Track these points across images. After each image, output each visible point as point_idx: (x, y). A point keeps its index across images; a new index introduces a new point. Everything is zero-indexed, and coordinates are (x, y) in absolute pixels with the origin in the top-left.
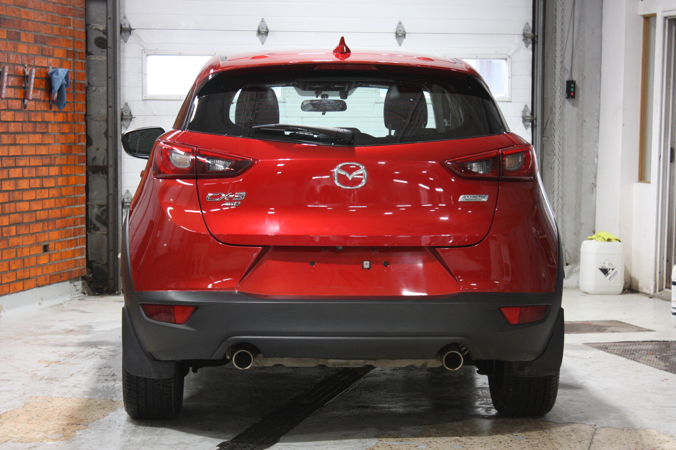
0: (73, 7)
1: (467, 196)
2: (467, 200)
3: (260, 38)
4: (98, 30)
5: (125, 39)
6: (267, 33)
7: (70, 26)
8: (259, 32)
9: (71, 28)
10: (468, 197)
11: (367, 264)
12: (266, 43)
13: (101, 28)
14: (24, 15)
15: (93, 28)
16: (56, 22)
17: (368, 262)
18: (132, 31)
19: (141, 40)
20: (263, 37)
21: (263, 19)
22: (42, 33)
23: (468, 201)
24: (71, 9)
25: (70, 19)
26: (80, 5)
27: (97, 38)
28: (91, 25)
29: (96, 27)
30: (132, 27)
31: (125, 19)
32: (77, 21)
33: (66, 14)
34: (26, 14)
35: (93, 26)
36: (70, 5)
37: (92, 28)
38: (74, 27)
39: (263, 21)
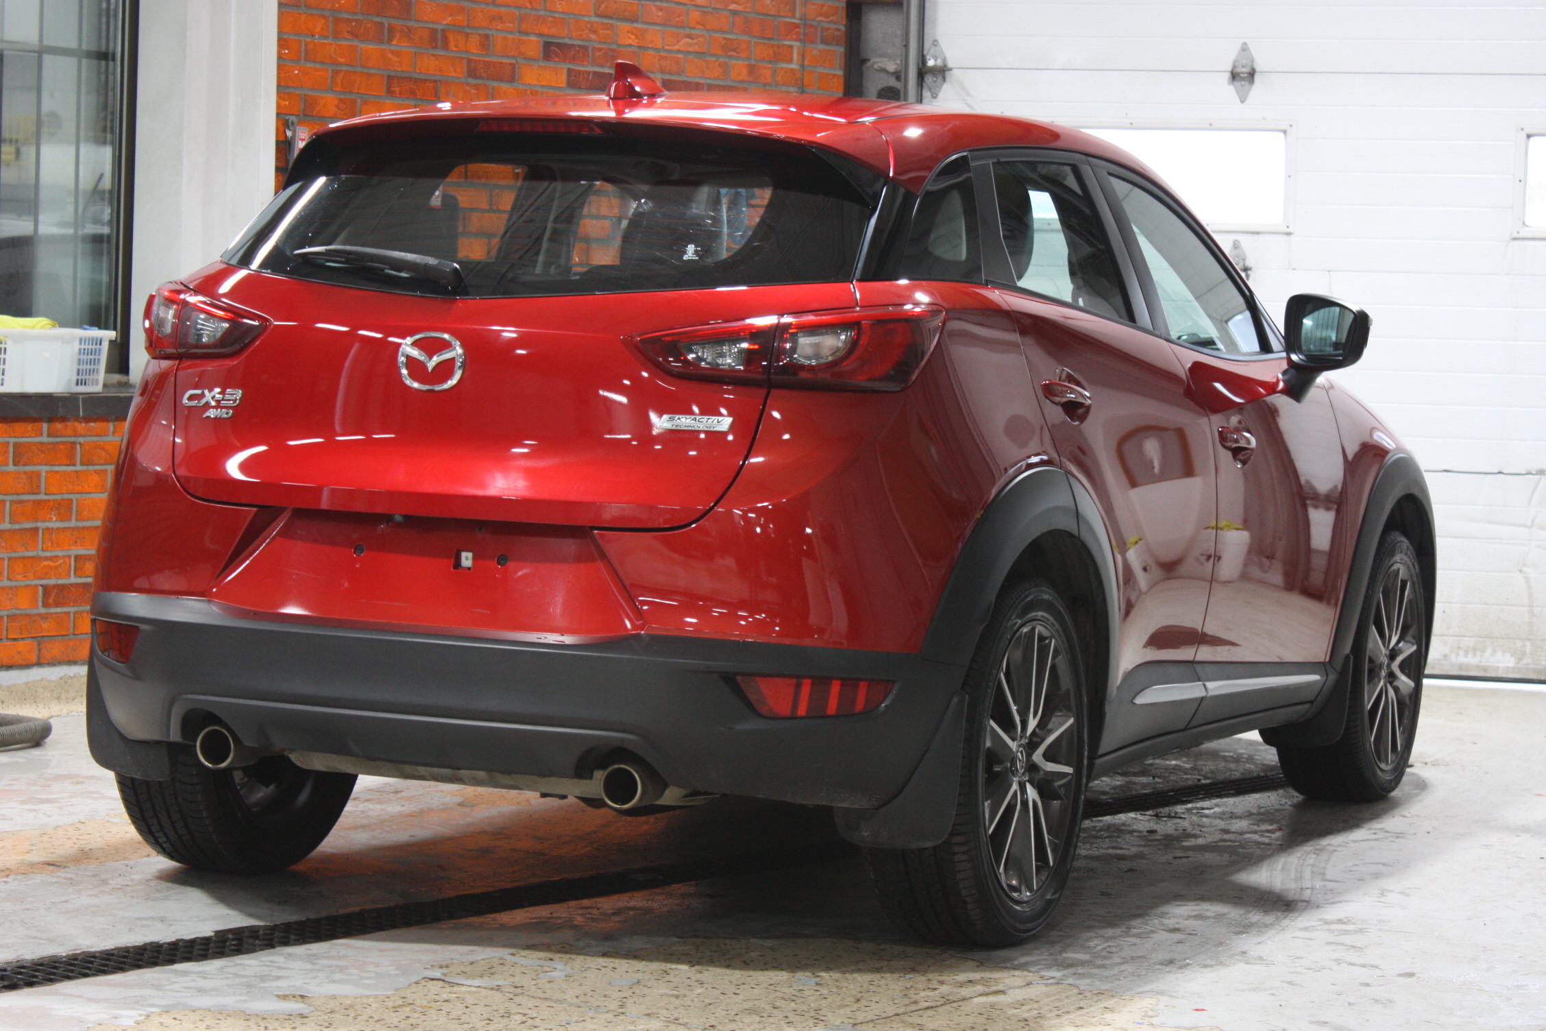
0: (801, 19)
1: (677, 417)
2: (677, 426)
3: (1235, 88)
4: (884, 70)
5: (933, 91)
6: (1252, 75)
7: (791, 61)
8: (1234, 76)
9: (794, 66)
10: (679, 419)
11: (467, 558)
12: (1249, 100)
13: (891, 67)
14: (630, 38)
15: (876, 66)
16: (737, 53)
17: (470, 555)
18: (947, 74)
19: (968, 94)
20: (1242, 85)
21: (1245, 44)
22: (687, 77)
23: (679, 428)
24: (797, 26)
25: (791, 47)
26: (827, 17)
27: (882, 89)
28: (871, 62)
29: (880, 65)
30: (950, 65)
31: (935, 46)
32: (815, 53)
33: (775, 37)
34: (632, 34)
35: (874, 63)
36: (794, 17)
37: (873, 67)
38: (802, 66)
39: (1245, 48)
